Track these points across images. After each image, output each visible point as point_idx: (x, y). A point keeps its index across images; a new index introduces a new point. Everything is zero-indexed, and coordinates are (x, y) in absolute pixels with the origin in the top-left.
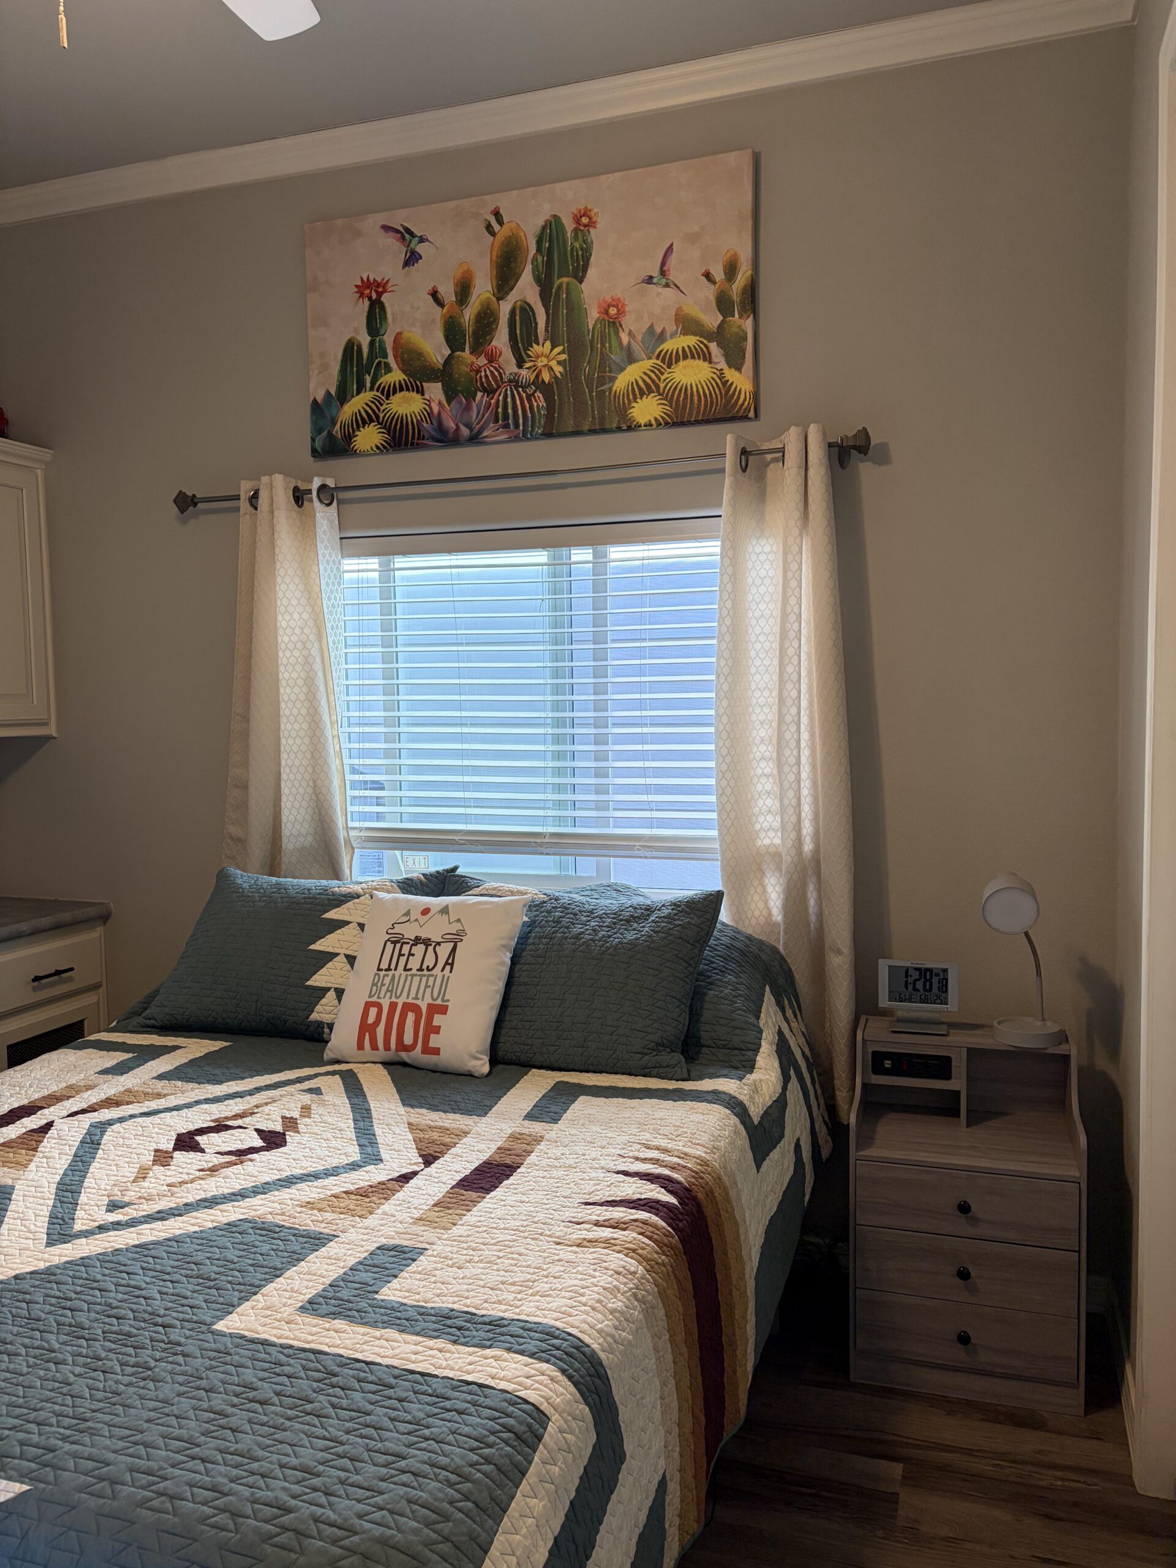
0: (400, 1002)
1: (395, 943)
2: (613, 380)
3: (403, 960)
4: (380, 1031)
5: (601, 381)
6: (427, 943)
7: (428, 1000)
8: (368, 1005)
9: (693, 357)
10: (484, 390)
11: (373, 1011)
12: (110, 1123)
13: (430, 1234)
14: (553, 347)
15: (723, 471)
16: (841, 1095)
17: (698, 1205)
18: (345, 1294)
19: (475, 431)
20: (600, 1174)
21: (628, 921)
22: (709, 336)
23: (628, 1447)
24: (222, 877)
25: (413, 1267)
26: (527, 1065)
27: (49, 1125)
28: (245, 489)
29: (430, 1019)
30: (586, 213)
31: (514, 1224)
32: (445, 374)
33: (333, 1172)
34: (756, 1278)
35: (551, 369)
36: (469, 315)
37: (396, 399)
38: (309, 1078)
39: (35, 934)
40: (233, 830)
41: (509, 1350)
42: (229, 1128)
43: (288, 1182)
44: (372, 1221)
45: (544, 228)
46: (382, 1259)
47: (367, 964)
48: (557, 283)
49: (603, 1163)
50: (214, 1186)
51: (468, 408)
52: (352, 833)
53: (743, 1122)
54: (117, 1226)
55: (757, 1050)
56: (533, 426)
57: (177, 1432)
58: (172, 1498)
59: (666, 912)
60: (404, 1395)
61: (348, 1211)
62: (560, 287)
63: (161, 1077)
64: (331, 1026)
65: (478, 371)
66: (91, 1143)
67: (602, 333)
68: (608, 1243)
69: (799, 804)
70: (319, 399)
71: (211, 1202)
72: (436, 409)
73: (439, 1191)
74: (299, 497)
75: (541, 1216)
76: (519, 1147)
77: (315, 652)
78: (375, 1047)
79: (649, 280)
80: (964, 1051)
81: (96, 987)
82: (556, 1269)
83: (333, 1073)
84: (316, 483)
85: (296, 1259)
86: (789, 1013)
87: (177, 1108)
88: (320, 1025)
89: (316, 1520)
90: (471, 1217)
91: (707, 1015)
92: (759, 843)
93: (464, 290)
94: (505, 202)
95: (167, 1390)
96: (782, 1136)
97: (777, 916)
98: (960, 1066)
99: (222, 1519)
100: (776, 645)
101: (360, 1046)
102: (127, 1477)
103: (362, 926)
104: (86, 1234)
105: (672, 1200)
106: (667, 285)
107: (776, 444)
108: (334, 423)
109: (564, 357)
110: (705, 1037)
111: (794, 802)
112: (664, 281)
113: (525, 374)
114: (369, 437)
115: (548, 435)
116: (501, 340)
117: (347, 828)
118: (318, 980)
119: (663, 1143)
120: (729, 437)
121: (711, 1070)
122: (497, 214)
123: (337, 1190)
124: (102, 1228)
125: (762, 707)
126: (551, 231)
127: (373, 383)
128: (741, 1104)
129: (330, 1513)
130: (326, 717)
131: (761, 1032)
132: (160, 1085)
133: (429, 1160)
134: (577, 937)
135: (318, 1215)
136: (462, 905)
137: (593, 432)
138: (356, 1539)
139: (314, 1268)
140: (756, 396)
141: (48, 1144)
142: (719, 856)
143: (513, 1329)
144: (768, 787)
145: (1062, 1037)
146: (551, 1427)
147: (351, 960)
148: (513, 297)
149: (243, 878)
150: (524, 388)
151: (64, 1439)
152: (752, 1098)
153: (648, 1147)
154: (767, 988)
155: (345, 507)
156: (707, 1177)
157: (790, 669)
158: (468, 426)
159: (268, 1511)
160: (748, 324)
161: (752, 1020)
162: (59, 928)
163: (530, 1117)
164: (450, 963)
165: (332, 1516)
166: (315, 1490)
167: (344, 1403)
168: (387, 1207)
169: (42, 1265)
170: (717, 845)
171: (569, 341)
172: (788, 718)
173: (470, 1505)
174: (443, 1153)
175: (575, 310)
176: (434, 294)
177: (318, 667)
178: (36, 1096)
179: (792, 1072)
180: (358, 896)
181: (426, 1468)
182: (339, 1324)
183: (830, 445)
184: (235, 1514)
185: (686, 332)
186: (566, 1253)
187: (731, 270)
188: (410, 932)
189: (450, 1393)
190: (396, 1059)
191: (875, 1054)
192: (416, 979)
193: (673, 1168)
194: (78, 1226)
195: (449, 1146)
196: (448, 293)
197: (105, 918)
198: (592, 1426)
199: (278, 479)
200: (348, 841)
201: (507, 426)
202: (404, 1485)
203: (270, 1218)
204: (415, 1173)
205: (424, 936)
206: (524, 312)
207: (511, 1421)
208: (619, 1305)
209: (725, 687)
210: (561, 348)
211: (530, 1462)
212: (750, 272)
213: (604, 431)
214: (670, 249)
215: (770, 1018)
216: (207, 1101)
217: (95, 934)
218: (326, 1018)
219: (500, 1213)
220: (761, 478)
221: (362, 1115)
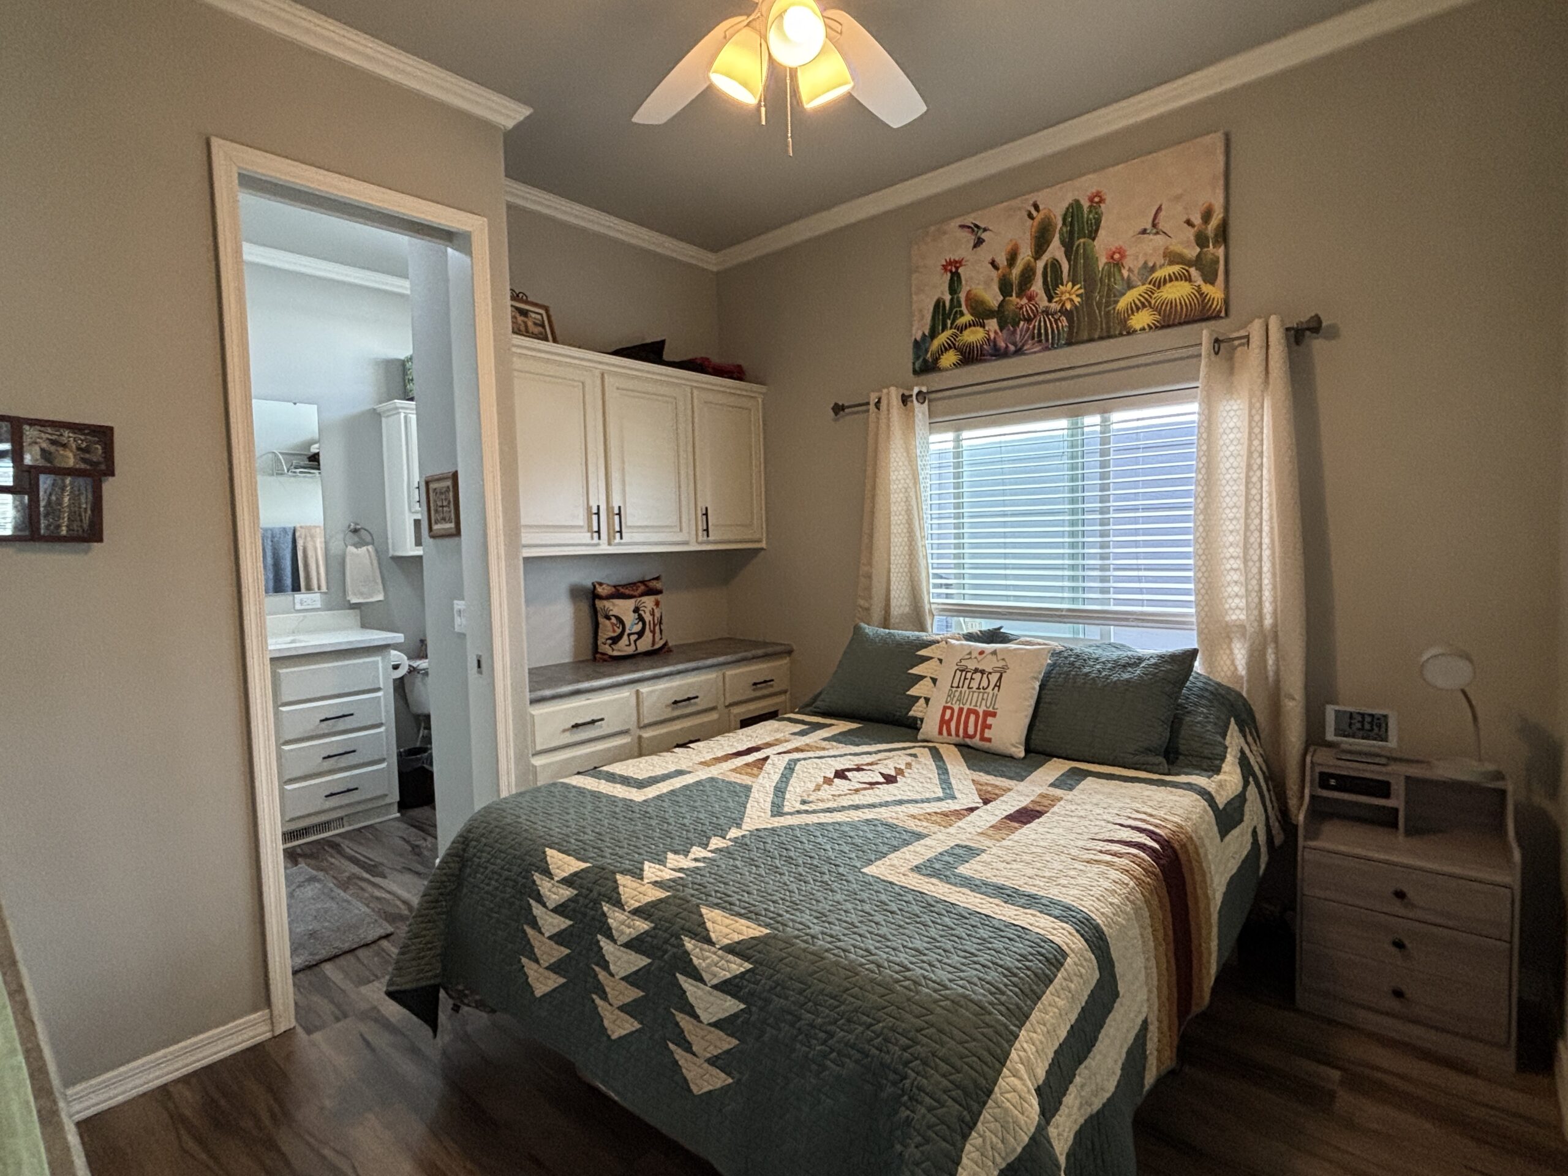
0: (966, 708)
1: (962, 671)
2: (1116, 302)
3: (967, 682)
4: (953, 725)
5: (1108, 304)
6: (983, 672)
7: (983, 708)
8: (945, 708)
9: (1177, 279)
10: (1025, 320)
11: (948, 712)
12: (799, 760)
13: (989, 843)
14: (1074, 285)
15: (1200, 355)
16: (1293, 802)
17: (1174, 851)
18: (937, 866)
19: (1020, 345)
20: (1103, 823)
21: (1124, 666)
22: (1190, 263)
23: (1121, 988)
24: (857, 629)
25: (978, 858)
26: (1050, 755)
27: (767, 758)
28: (873, 399)
29: (985, 720)
30: (1098, 194)
31: (1042, 844)
32: (999, 313)
33: (928, 801)
34: (1220, 912)
35: (1072, 300)
36: (1016, 272)
37: (966, 333)
38: (910, 748)
39: (755, 657)
40: (862, 602)
41: (1041, 912)
42: (863, 770)
43: (900, 802)
44: (951, 830)
45: (1068, 209)
46: (957, 851)
47: (945, 683)
48: (1077, 243)
49: (1105, 817)
50: (857, 799)
51: (1014, 332)
52: (933, 606)
53: (1210, 806)
54: (806, 812)
55: (1223, 759)
56: (1059, 340)
57: (844, 918)
58: (844, 951)
59: (1153, 661)
60: (974, 923)
61: (935, 822)
62: (1079, 245)
63: (824, 739)
64: (922, 720)
65: (1021, 308)
66: (790, 768)
67: (1109, 272)
68: (1108, 864)
69: (1261, 590)
70: (918, 338)
71: (857, 807)
72: (992, 336)
73: (994, 820)
74: (905, 399)
75: (1062, 842)
76: (1046, 802)
77: (912, 494)
78: (949, 734)
79: (1144, 232)
80: (1402, 779)
81: (785, 692)
82: (1072, 873)
83: (924, 747)
84: (916, 390)
85: (906, 843)
86: (1250, 739)
87: (834, 756)
88: (915, 719)
89: (925, 977)
90: (1016, 836)
91: (1184, 732)
92: (1227, 618)
93: (1012, 258)
94: (1041, 197)
95: (839, 897)
96: (1241, 821)
97: (1242, 671)
98: (1399, 788)
99: (872, 966)
100: (1243, 476)
101: (940, 733)
102: (820, 936)
103: (941, 661)
104: (791, 814)
105: (1156, 846)
106: (1157, 233)
107: (1243, 333)
108: (927, 351)
109: (1082, 291)
110: (1182, 748)
111: (1257, 588)
112: (1154, 231)
113: (1054, 306)
114: (949, 359)
115: (1069, 343)
116: (1037, 287)
117: (930, 603)
118: (913, 692)
119: (1149, 811)
120: (1205, 332)
121: (1186, 770)
122: (1036, 207)
123: (928, 811)
124: (798, 812)
125: (1231, 520)
126: (1073, 212)
127: (952, 324)
128: (1209, 794)
129: (932, 975)
130: (918, 534)
131: (1226, 748)
132: (824, 744)
133: (986, 802)
134: (1087, 674)
135: (919, 823)
136: (1008, 650)
137: (1101, 338)
138: (948, 992)
139: (917, 850)
140: (1226, 302)
141: (767, 766)
142: (1195, 627)
143: (1043, 901)
144: (1236, 577)
145: (1499, 776)
146: (1069, 960)
147: (934, 681)
148: (1046, 257)
149: (869, 630)
150: (1052, 315)
151: (787, 912)
152: (1217, 791)
153: (1138, 812)
154: (1232, 720)
155: (934, 404)
156: (1182, 836)
157: (1254, 491)
158: (1014, 344)
159: (897, 968)
160: (1221, 252)
161: (1220, 739)
162: (767, 656)
163: (1052, 785)
164: (998, 685)
165: (934, 978)
166: (924, 962)
167: (939, 921)
168: (960, 824)
169: (769, 826)
170: (1194, 619)
171: (1085, 281)
172: (1252, 527)
173: (1017, 990)
174: (995, 799)
175: (1090, 260)
176: (993, 264)
177: (914, 503)
178: (760, 743)
179: (1251, 779)
180: (938, 642)
181: (991, 965)
182: (934, 880)
183: (1287, 329)
184: (879, 966)
185: (1171, 263)
186: (1077, 865)
187: (1207, 216)
188: (972, 665)
189: (1003, 928)
190: (962, 742)
191: (1321, 774)
192: (976, 695)
193: (1156, 826)
194: (786, 809)
195: (998, 796)
196: (1002, 261)
197: (790, 652)
198: (1096, 967)
199: (893, 389)
200: (930, 611)
201: (1040, 341)
202: (976, 970)
203: (890, 820)
204: (977, 808)
205: (980, 668)
206: (1054, 266)
207: (1044, 951)
208: (1115, 901)
209: (1201, 506)
210: (1078, 286)
211: (1056, 976)
212: (1221, 216)
213: (1110, 337)
214: (1159, 209)
215: (1234, 740)
216: (851, 754)
217: (785, 662)
218: (919, 715)
219: (1033, 836)
220: (1231, 358)
221: (943, 771)
